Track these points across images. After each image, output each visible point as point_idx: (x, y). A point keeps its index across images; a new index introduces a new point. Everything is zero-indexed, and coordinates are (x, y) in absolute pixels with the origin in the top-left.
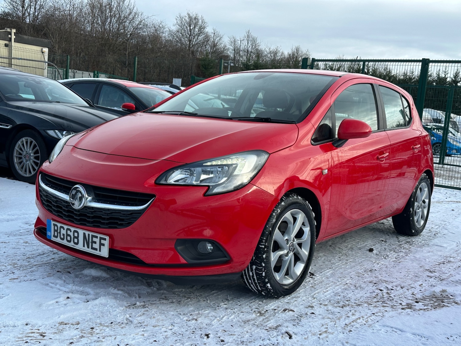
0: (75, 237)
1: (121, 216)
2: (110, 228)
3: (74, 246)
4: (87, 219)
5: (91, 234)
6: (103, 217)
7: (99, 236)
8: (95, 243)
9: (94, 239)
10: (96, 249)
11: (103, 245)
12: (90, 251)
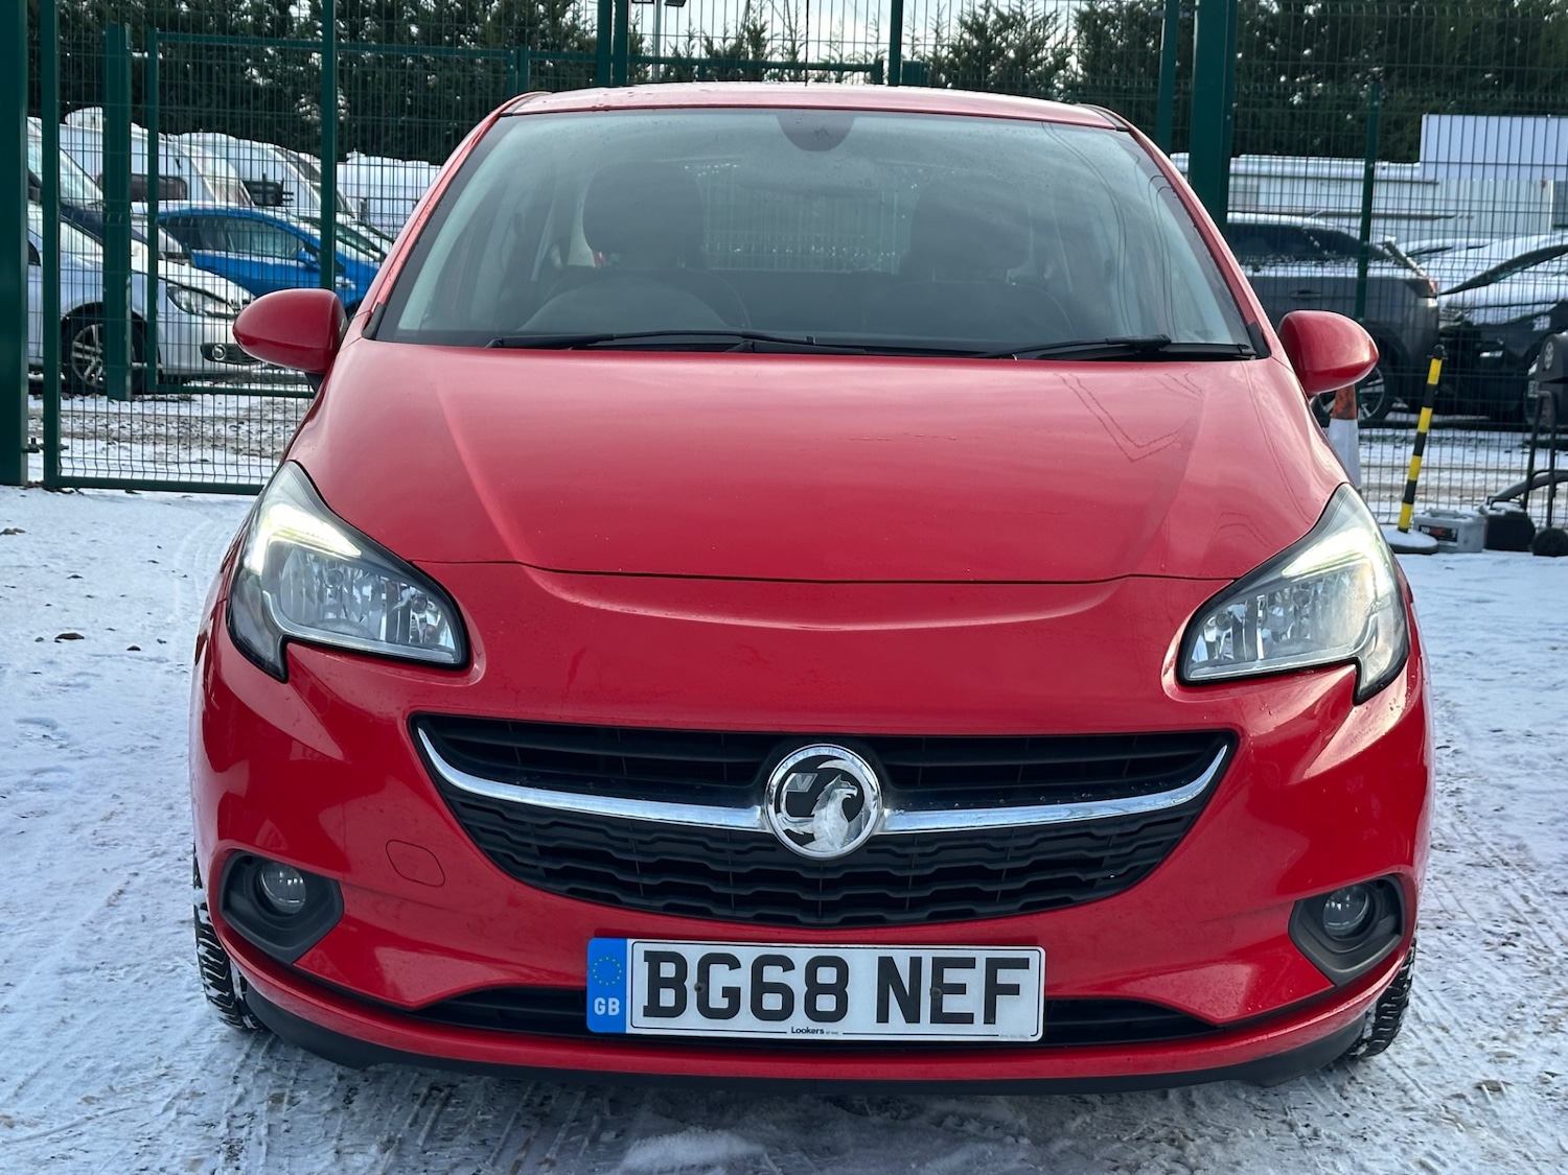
0: (814, 989)
1: (1091, 850)
2: (1030, 909)
3: (814, 1032)
4: (893, 895)
5: (927, 955)
6: (990, 867)
7: (981, 955)
8: (960, 989)
9: (951, 976)
10: (967, 1018)
11: (1014, 990)
12: (925, 1030)
